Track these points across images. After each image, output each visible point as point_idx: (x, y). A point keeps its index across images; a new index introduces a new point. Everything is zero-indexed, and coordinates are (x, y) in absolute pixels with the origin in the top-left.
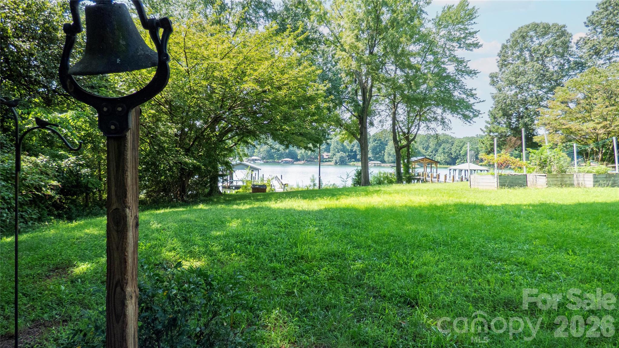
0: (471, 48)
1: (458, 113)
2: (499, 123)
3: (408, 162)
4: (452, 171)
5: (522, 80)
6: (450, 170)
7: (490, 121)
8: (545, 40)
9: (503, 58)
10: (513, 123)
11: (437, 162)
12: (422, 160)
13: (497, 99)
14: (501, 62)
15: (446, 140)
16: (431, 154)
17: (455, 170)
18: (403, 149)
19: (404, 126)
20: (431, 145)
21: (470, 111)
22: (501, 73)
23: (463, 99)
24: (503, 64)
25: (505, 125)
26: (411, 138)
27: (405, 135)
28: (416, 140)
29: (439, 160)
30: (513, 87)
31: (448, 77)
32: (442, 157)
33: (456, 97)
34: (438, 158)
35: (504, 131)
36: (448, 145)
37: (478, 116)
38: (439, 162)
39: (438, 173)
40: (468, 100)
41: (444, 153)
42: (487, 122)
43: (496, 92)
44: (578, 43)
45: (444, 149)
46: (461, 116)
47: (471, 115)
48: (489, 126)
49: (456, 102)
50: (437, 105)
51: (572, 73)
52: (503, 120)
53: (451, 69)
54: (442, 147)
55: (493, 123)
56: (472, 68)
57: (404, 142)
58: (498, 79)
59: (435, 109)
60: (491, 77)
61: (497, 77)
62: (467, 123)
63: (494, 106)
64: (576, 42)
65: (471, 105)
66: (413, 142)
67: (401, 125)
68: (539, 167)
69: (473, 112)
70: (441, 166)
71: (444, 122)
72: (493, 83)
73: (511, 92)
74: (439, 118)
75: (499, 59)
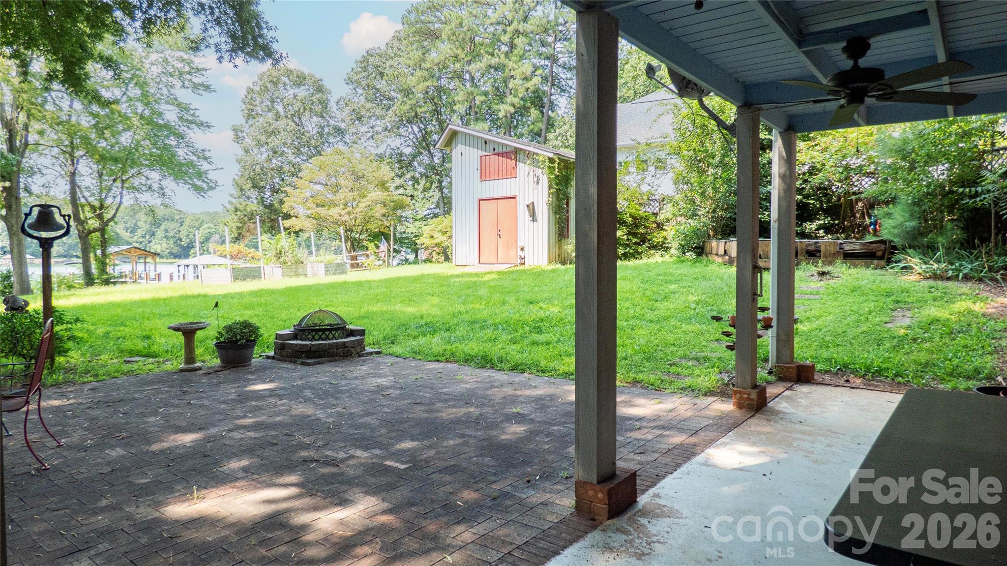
0: (200, 92)
1: (186, 182)
2: (248, 198)
3: (104, 254)
4: (182, 268)
5: (275, 142)
6: (179, 266)
7: (235, 193)
8: (302, 92)
9: (249, 106)
10: (267, 198)
11: (156, 254)
12: (128, 251)
13: (243, 164)
14: (246, 111)
15: (170, 216)
16: (141, 240)
17: (188, 266)
18: (93, 234)
19: (93, 195)
20: (140, 224)
21: (203, 181)
22: (247, 126)
23: (192, 162)
24: (250, 115)
25: (255, 201)
26: (107, 216)
27: (95, 211)
28: (116, 219)
29: (159, 251)
30: (263, 150)
31: (167, 126)
32: (164, 245)
33: (182, 158)
34: (155, 247)
35: (254, 209)
36: (173, 225)
37: (214, 188)
38: (158, 254)
39: (158, 271)
40: (199, 164)
41: (167, 238)
42: (231, 195)
43: (243, 153)
44: (338, 102)
45: (166, 231)
46: (190, 186)
47: (205, 186)
48: (234, 201)
49: (181, 164)
50: (151, 167)
51: (331, 140)
52: (253, 194)
53: (171, 115)
54: (163, 227)
55: (239, 197)
56: (203, 118)
57: (93, 223)
58: (244, 134)
59: (147, 172)
60: (234, 130)
61: (242, 132)
62: (200, 197)
63: (240, 174)
64: (336, 101)
65: (206, 172)
66: (112, 223)
67: (87, 194)
68: (275, 259)
69: (208, 183)
70: (162, 260)
71: (163, 194)
72: (238, 139)
73: (262, 155)
74: (156, 186)
75: (244, 107)
